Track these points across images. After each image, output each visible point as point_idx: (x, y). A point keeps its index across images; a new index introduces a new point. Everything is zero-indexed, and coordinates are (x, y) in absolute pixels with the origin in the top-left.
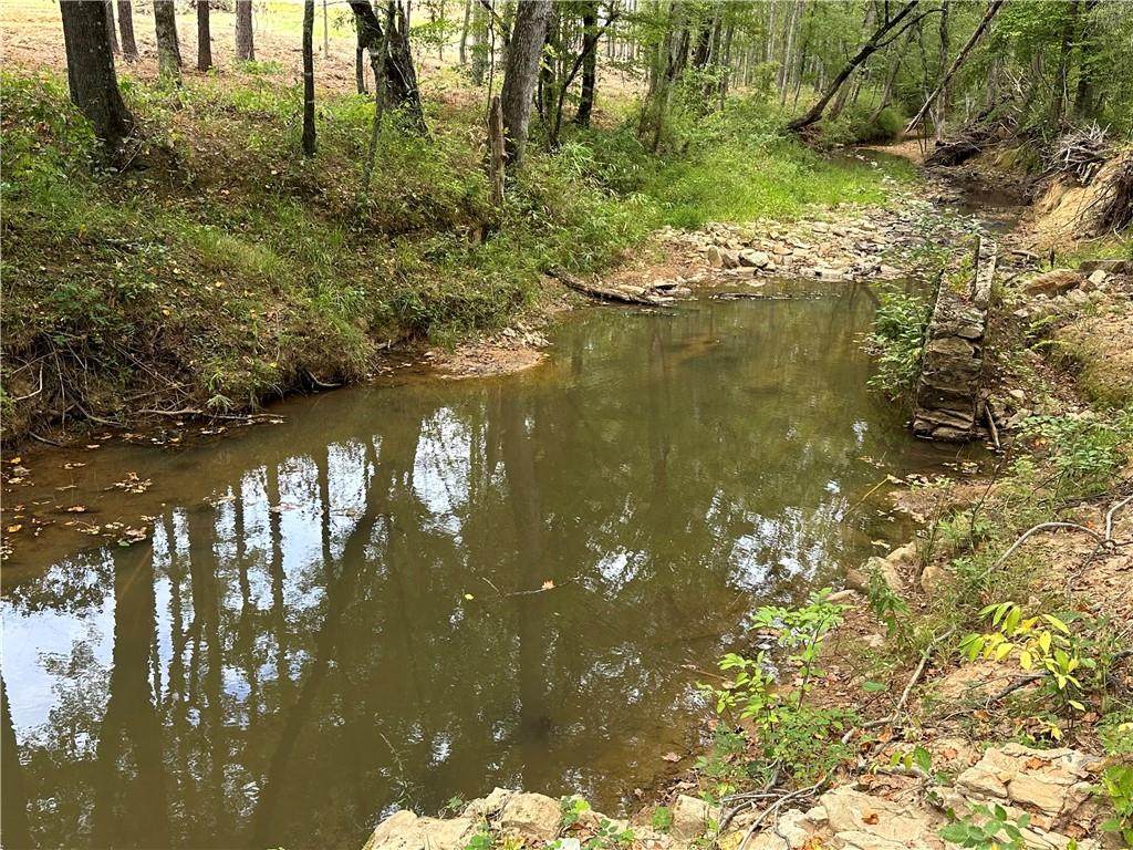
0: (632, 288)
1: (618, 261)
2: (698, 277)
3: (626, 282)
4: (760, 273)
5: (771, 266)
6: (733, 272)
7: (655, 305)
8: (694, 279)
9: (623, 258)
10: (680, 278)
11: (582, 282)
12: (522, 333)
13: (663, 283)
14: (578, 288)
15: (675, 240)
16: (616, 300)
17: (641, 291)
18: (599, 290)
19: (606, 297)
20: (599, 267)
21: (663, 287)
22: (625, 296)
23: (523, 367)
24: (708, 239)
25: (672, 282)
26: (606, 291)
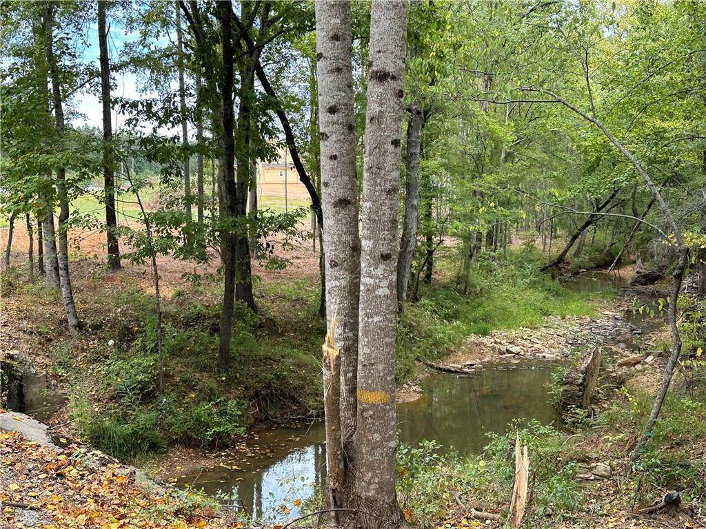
0: (456, 365)
1: (449, 353)
2: (487, 359)
3: (453, 363)
4: (517, 356)
5: (522, 353)
6: (503, 356)
7: (467, 373)
8: (485, 360)
9: (452, 351)
10: (478, 360)
11: (433, 364)
12: (410, 386)
13: (470, 363)
14: (432, 366)
15: (476, 341)
16: (449, 371)
17: (460, 366)
18: (441, 367)
19: (444, 370)
20: (441, 356)
21: (470, 365)
22: (453, 369)
23: (413, 400)
24: (492, 340)
25: (474, 362)
26: (444, 367)
